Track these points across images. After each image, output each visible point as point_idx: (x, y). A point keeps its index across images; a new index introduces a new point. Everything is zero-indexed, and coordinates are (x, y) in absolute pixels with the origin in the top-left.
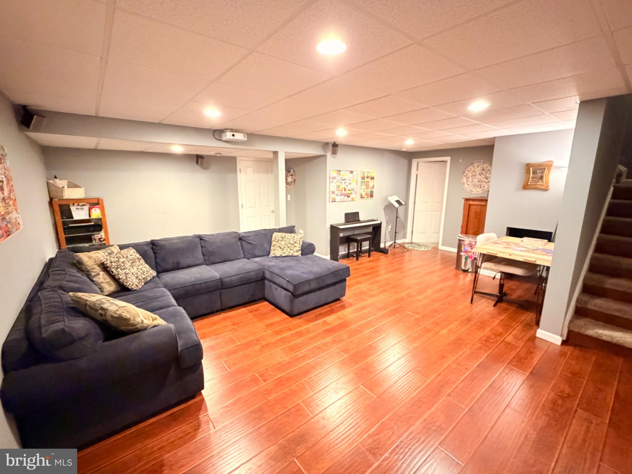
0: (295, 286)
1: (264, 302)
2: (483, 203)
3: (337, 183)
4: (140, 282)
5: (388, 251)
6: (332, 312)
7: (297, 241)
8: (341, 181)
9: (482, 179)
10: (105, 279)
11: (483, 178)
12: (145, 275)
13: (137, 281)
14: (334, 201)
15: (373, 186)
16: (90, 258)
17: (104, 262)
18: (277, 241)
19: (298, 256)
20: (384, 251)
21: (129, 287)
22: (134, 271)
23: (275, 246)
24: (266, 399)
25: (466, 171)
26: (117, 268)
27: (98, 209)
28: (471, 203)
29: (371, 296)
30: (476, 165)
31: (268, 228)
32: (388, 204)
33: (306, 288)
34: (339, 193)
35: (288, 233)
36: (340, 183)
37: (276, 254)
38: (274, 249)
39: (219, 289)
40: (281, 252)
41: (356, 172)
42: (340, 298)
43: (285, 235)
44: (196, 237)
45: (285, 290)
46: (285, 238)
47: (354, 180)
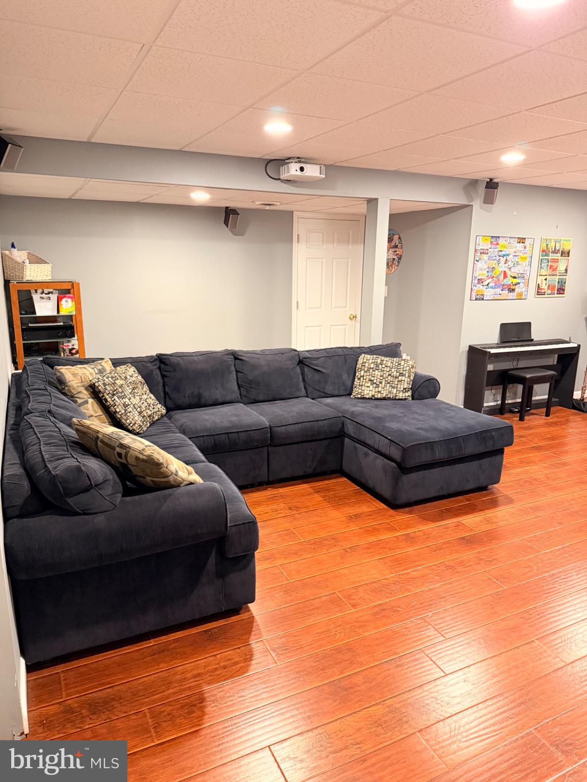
0: (404, 450)
1: (340, 477)
3: (488, 262)
4: (144, 421)
6: (471, 509)
7: (404, 372)
8: (498, 258)
10: (96, 412)
12: (151, 411)
13: (140, 420)
14: (480, 298)
15: (566, 271)
16: (74, 375)
17: (94, 384)
18: (366, 369)
19: (405, 399)
20: (581, 407)
21: (129, 427)
22: (137, 403)
23: (362, 379)
24: (359, 634)
26: (114, 395)
27: (70, 300)
29: (554, 489)
33: (425, 457)
34: (493, 283)
35: (387, 357)
36: (496, 262)
37: (364, 393)
38: (361, 384)
39: (267, 446)
40: (374, 391)
41: (530, 239)
42: (487, 487)
43: (381, 360)
44: (227, 354)
45: (384, 458)
46: (382, 364)
47: (525, 256)
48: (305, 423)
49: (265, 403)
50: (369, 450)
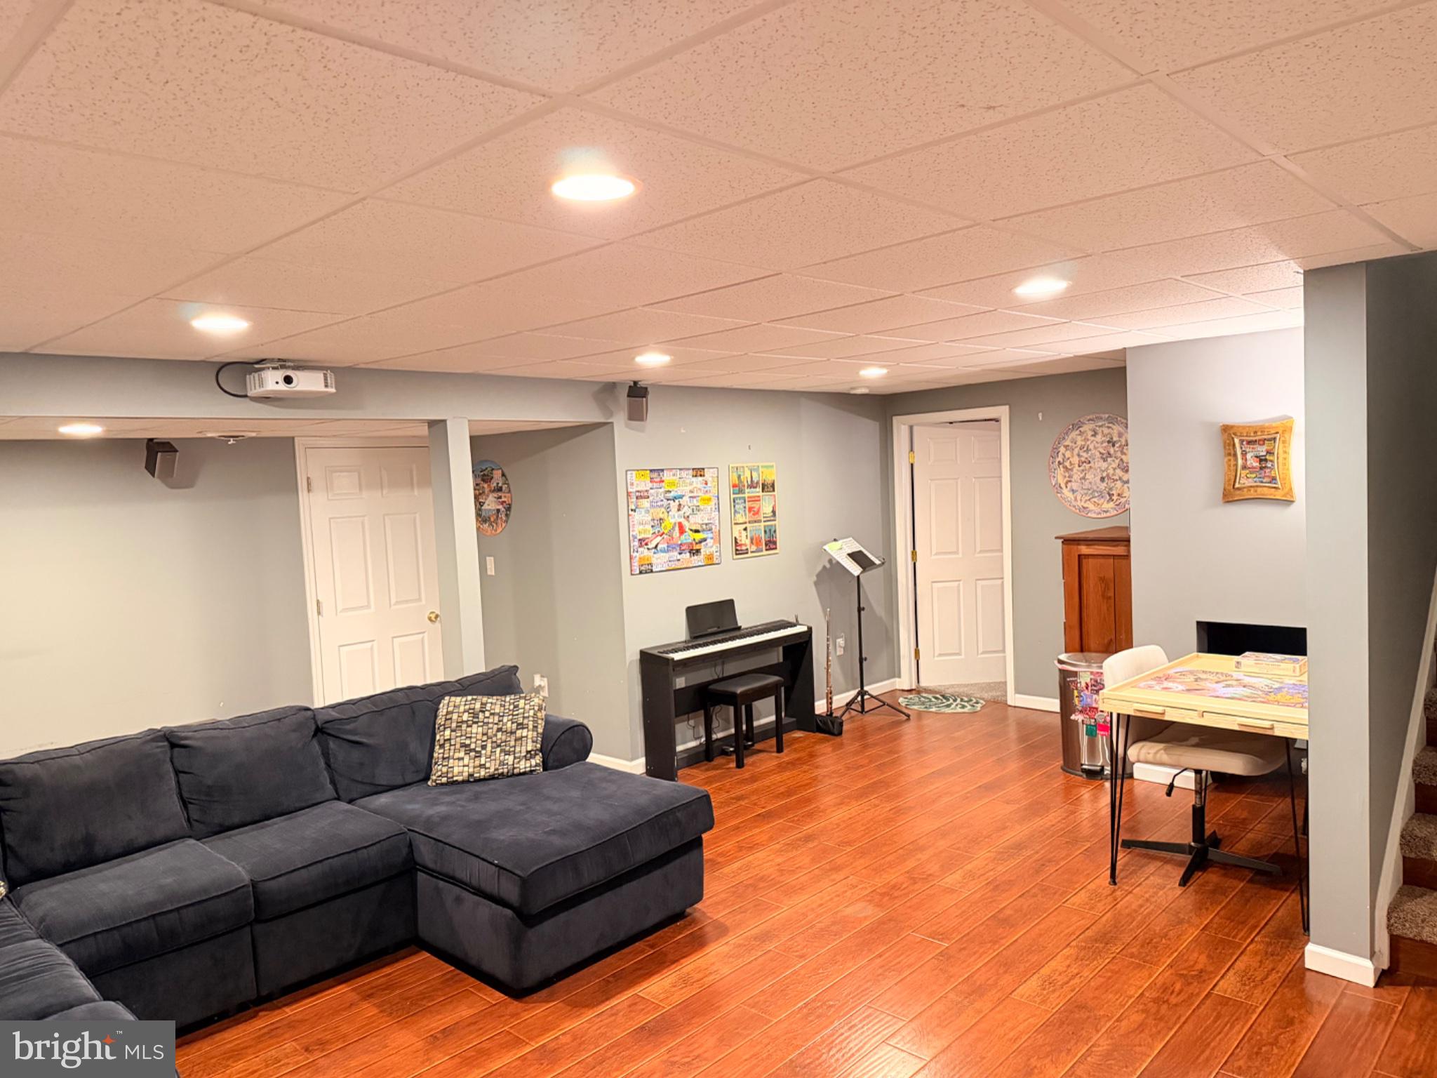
0: (525, 884)
1: (416, 952)
2: (1120, 550)
3: (652, 511)
5: (841, 724)
6: (659, 963)
7: (526, 721)
8: (665, 502)
9: (1111, 471)
11: (1114, 469)
14: (647, 570)
15: (774, 512)
18: (454, 725)
19: (531, 772)
20: (829, 727)
23: (447, 745)
25: (1062, 449)
28: (1084, 550)
29: (791, 891)
30: (1087, 428)
31: (419, 682)
32: (828, 566)
33: (565, 886)
34: (663, 544)
35: (493, 695)
36: (663, 510)
37: (453, 772)
38: (446, 756)
39: (250, 924)
40: (471, 765)
41: (711, 470)
42: (685, 911)
43: (482, 704)
44: (153, 740)
45: (491, 903)
46: (483, 712)
47: (707, 496)
48: (330, 860)
49: (246, 828)
50: (464, 891)
